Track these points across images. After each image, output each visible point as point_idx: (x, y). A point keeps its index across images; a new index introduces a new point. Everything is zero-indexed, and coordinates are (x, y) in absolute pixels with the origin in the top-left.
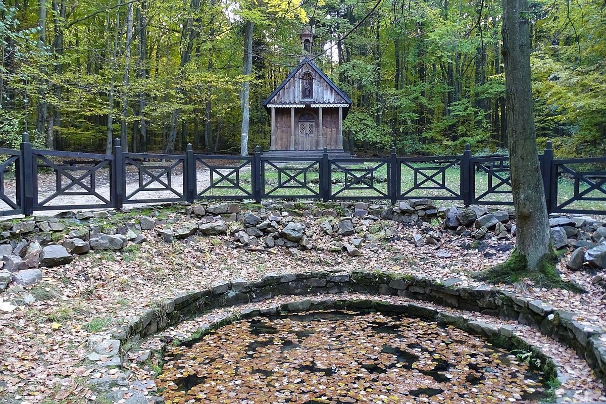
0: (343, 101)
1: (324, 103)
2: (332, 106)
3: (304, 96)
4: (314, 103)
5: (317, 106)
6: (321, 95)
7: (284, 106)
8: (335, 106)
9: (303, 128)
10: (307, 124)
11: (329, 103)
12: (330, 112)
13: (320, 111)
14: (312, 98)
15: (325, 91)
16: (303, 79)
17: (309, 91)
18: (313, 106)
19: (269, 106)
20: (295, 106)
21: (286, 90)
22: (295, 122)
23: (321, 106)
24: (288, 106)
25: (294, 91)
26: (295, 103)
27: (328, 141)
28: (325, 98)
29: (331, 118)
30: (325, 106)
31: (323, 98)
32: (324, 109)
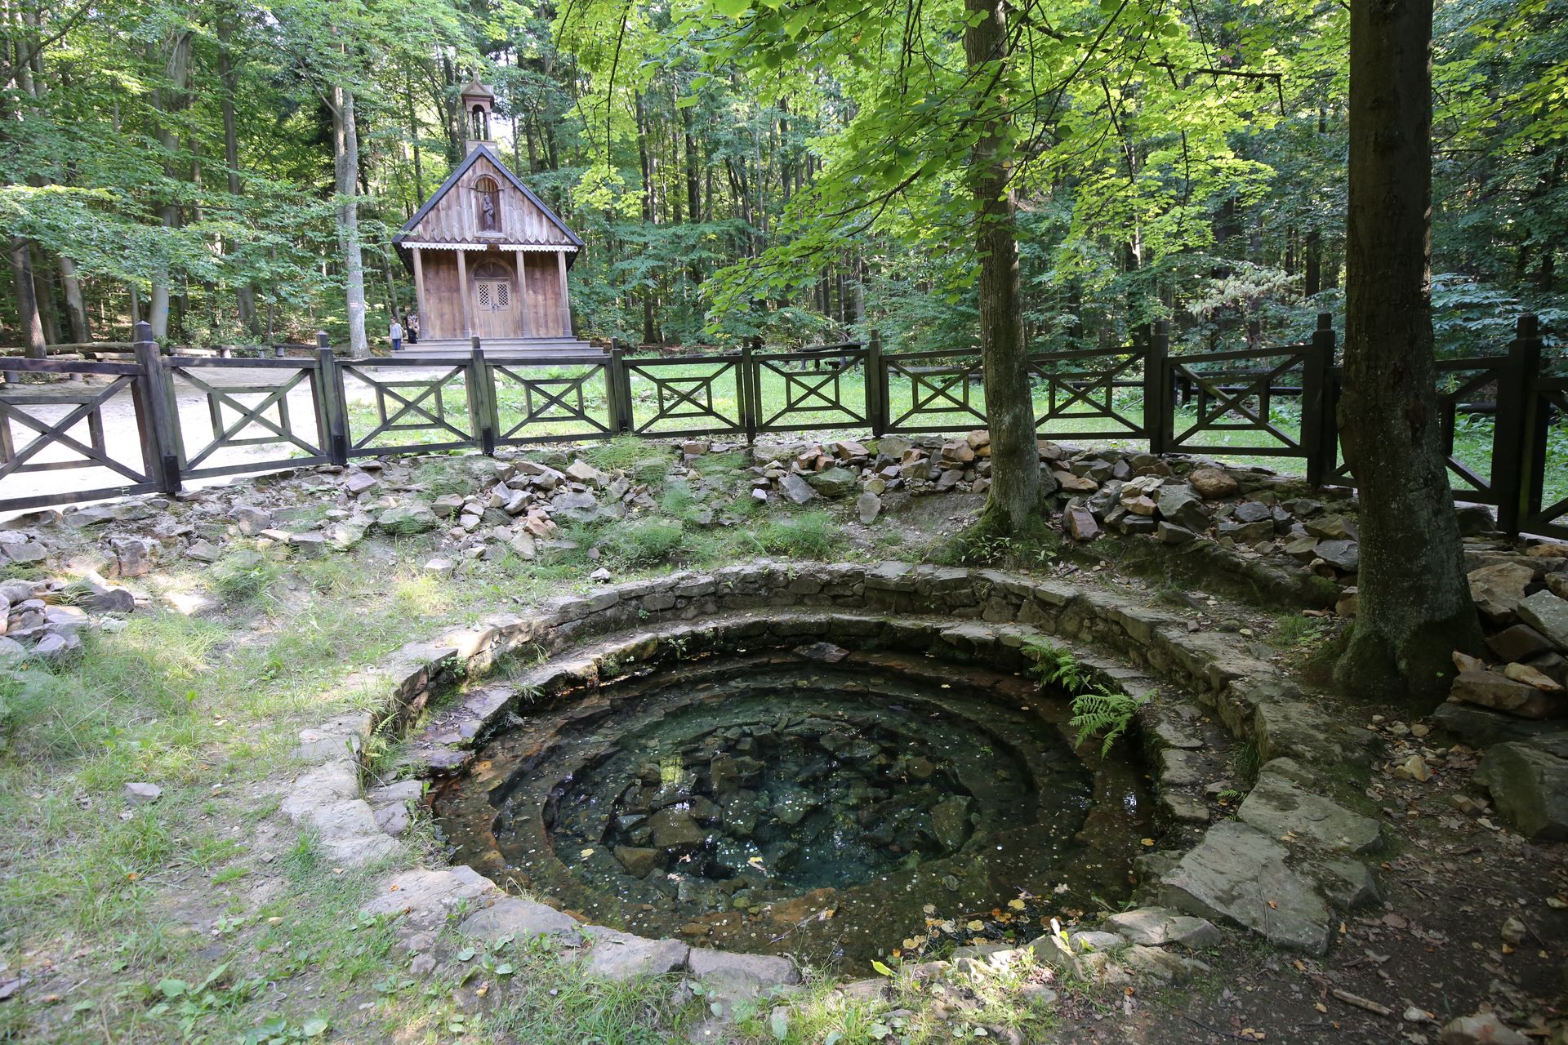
0: (566, 239)
1: (527, 242)
2: (543, 248)
3: (484, 226)
4: (506, 242)
5: (513, 247)
6: (518, 226)
7: (441, 246)
8: (550, 248)
9: (484, 294)
10: (493, 286)
11: (537, 242)
12: (541, 262)
13: (520, 259)
14: (500, 230)
15: (527, 219)
16: (476, 189)
17: (493, 216)
18: (504, 248)
19: (406, 245)
20: (464, 246)
21: (443, 213)
22: (469, 281)
23: (521, 247)
24: (448, 246)
25: (460, 215)
26: (464, 240)
27: (542, 321)
28: (528, 233)
29: (543, 273)
30: (529, 248)
31: (523, 231)
32: (527, 254)
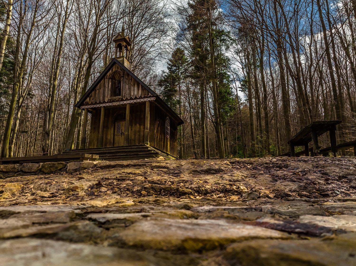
0: (150, 94)
1: (131, 99)
2: (138, 100)
3: (113, 94)
4: (122, 100)
5: (125, 102)
6: (128, 92)
8: (142, 100)
9: (119, 128)
10: (122, 124)
11: (136, 98)
13: (128, 108)
14: (120, 95)
15: (132, 88)
16: (112, 79)
18: (121, 103)
20: (104, 105)
21: (97, 91)
23: (128, 102)
24: (98, 106)
25: (104, 91)
26: (104, 102)
28: (132, 94)
30: (132, 101)
31: (130, 94)
32: (131, 105)
